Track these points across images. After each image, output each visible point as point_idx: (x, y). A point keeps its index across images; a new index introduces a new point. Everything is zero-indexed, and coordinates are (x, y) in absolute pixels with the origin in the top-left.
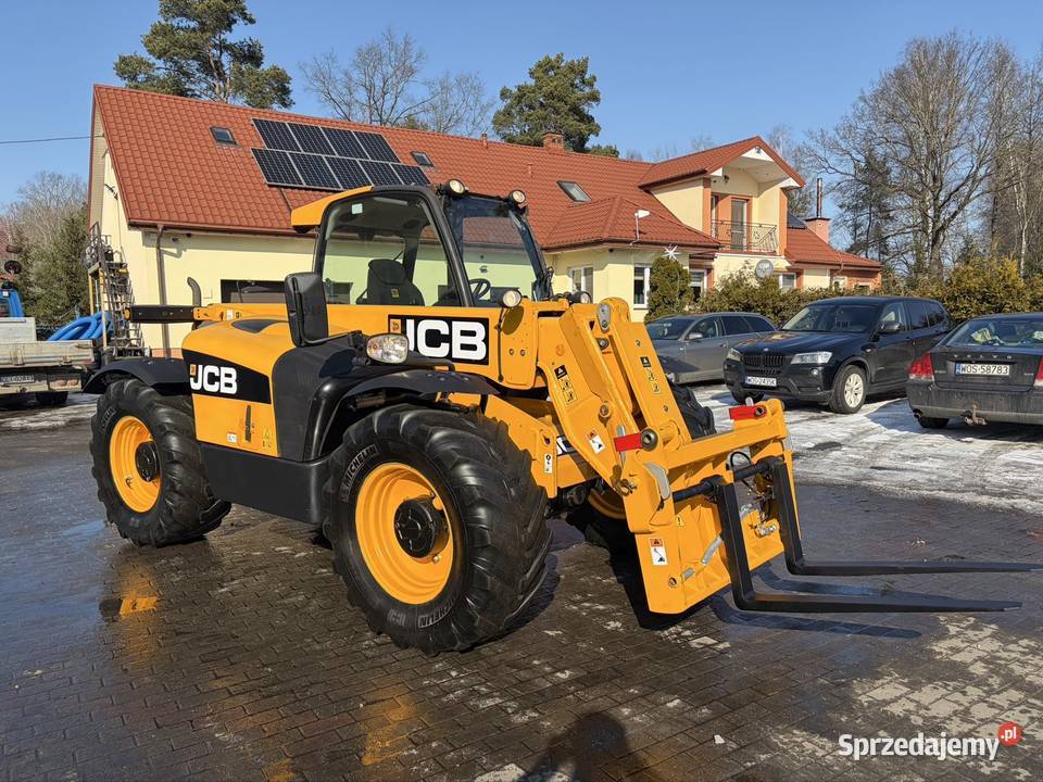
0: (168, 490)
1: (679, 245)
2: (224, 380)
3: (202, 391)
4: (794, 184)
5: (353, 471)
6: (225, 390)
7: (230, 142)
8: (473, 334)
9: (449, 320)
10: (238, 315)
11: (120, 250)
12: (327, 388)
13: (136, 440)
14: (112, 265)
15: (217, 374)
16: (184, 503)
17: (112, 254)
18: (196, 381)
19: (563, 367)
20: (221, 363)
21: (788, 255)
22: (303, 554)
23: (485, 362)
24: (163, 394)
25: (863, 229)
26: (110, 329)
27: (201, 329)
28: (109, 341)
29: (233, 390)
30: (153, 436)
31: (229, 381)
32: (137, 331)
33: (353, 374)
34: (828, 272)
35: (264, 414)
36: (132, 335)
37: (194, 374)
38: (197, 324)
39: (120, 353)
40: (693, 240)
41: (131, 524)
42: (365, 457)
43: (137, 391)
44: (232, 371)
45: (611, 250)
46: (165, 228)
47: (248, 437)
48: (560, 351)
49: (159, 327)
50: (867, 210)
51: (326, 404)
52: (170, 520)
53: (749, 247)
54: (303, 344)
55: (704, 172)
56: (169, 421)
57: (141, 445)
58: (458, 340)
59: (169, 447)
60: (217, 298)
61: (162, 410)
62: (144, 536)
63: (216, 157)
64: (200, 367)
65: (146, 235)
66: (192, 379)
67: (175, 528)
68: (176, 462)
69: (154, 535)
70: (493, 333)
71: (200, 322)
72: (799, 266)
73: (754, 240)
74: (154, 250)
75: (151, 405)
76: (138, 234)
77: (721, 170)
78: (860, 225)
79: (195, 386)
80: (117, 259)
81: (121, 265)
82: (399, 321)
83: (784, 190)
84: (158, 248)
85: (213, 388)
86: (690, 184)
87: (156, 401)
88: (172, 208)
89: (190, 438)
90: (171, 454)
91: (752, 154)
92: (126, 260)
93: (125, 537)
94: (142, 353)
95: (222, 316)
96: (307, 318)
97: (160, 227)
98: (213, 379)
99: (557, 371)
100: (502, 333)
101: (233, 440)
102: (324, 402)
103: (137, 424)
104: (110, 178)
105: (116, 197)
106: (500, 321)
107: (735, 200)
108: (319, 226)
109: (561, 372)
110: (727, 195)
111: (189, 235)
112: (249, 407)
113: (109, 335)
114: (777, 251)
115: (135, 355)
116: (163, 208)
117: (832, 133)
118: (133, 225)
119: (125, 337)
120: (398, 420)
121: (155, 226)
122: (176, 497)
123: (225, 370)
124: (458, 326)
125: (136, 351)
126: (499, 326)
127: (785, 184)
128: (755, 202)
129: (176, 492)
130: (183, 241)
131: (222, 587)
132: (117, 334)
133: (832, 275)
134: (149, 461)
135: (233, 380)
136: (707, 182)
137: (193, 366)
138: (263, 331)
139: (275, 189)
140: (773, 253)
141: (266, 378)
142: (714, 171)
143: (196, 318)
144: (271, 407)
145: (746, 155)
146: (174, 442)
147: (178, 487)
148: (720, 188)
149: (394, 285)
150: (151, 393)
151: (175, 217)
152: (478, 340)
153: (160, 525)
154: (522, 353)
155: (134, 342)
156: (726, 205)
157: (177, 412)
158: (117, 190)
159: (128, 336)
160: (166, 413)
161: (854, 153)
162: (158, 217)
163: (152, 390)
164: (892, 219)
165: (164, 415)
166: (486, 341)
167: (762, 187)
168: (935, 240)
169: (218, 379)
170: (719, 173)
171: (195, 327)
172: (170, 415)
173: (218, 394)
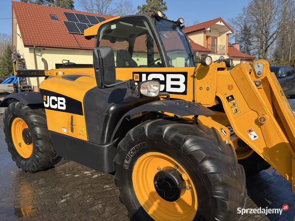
0: (36, 150)
1: (199, 51)
2: (59, 103)
3: (50, 108)
4: (230, 32)
5: (132, 154)
6: (60, 108)
7: (56, 19)
8: (178, 80)
9: (165, 74)
10: (64, 73)
11: (22, 55)
12: (112, 108)
13: (22, 127)
14: (20, 59)
15: (56, 100)
16: (44, 156)
17: (20, 56)
18: (46, 103)
19: (232, 96)
20: (58, 95)
21: (228, 55)
22: (96, 176)
23: (185, 93)
24: (32, 108)
25: (243, 48)
26: (20, 80)
27: (48, 79)
28: (20, 84)
29: (64, 108)
30: (28, 127)
31: (62, 103)
32: (29, 80)
33: (124, 101)
34: (240, 60)
35: (80, 120)
36: (28, 82)
37: (45, 100)
38: (47, 77)
39: (24, 88)
40: (203, 50)
41: (22, 163)
42: (139, 148)
43: (20, 107)
44: (63, 99)
45: (178, 53)
46: (36, 47)
47: (72, 131)
48: (230, 87)
49: (35, 78)
50: (244, 42)
51: (112, 117)
52: (38, 163)
53: (216, 52)
54: (103, 87)
55: (204, 29)
56: (35, 120)
57: (24, 129)
58: (169, 83)
59: (36, 132)
60: (54, 68)
61: (32, 116)
62: (27, 169)
63: (52, 24)
64: (48, 97)
65: (30, 49)
66: (45, 103)
67: (40, 166)
68: (39, 139)
69: (31, 169)
70: (190, 80)
71: (48, 76)
72: (232, 58)
73: (218, 50)
74: (33, 54)
75: (27, 114)
76: (27, 49)
77: (209, 28)
78: (243, 46)
79: (46, 106)
80: (22, 58)
81: (23, 59)
82: (138, 75)
83: (228, 34)
84: (34, 53)
85: (55, 107)
86: (200, 33)
87: (29, 112)
88: (38, 40)
89: (45, 128)
90: (37, 135)
91: (218, 23)
92: (25, 58)
93: (20, 168)
94: (31, 88)
95: (57, 74)
96: (106, 72)
97: (35, 46)
98: (54, 102)
99: (228, 98)
100: (196, 79)
101: (65, 131)
102: (111, 115)
103: (22, 121)
104: (19, 32)
105: (21, 38)
106: (195, 73)
107: (213, 38)
108: (96, 35)
109: (231, 98)
110: (210, 36)
111: (44, 49)
112: (72, 117)
113: (20, 82)
114: (225, 53)
115: (29, 88)
116: (35, 40)
117: (235, 19)
118: (25, 46)
119: (25, 83)
120: (161, 131)
121: (33, 46)
122: (40, 154)
123: (60, 99)
124: (169, 77)
125: (29, 87)
126: (194, 76)
127: (228, 33)
128: (218, 38)
129: (39, 152)
130: (42, 51)
131: (62, 199)
132: (22, 81)
133: (241, 61)
134: (28, 137)
135: (64, 103)
136: (205, 32)
137: (45, 96)
138: (76, 80)
139: (71, 34)
140: (224, 54)
141: (80, 103)
142: (208, 28)
143: (46, 75)
144: (83, 117)
145: (217, 23)
146: (38, 130)
147: (41, 149)
148: (208, 34)
149: (127, 60)
150: (27, 108)
151: (39, 43)
152: (181, 83)
153: (34, 165)
154: (208, 89)
155: (28, 84)
156: (210, 39)
157: (39, 116)
158: (20, 35)
159: (26, 82)
160: (34, 117)
161: (241, 25)
162: (34, 43)
163: (27, 107)
164: (251, 45)
165: (33, 118)
166: (186, 83)
167: (221, 34)
168: (266, 51)
169: (57, 103)
170: (209, 29)
171: (46, 79)
172: (36, 118)
173: (57, 109)
